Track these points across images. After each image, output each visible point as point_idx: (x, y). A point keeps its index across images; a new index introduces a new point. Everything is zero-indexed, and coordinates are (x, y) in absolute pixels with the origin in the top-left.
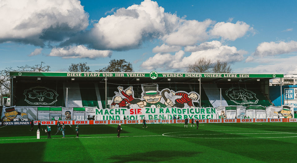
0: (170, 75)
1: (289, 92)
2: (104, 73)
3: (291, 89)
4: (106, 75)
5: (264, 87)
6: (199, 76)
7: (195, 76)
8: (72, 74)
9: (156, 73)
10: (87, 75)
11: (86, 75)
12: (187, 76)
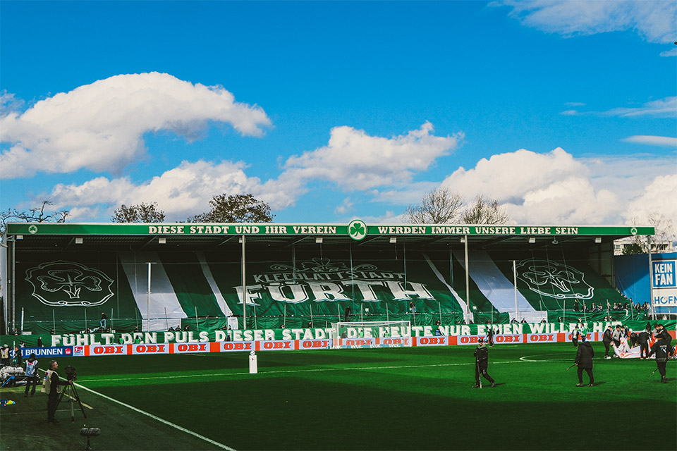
0: (395, 230)
1: (663, 270)
2: (239, 226)
3: (669, 263)
4: (242, 231)
5: (600, 257)
6: (464, 233)
7: (454, 233)
8: (160, 228)
9: (362, 225)
10: (197, 231)
11: (195, 231)
12: (435, 231)
